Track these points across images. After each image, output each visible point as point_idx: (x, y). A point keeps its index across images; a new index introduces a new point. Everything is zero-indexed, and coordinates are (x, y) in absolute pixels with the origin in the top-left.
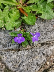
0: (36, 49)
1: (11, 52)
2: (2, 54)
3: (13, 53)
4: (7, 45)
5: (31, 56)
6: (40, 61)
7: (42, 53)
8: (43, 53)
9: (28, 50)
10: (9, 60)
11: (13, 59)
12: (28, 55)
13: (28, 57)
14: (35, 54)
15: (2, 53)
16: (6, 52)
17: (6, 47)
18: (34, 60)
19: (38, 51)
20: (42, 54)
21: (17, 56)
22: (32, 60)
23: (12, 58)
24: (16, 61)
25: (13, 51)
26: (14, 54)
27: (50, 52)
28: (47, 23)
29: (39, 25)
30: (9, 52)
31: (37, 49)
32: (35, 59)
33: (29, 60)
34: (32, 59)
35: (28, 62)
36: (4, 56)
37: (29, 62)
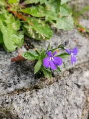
0: (65, 80)
1: (26, 95)
2: (8, 103)
3: (29, 96)
5: (62, 94)
6: (78, 99)
7: (76, 85)
8: (78, 85)
9: (52, 85)
10: (28, 111)
11: (34, 108)
12: (55, 93)
15: (7, 101)
16: (16, 97)
17: (10, 87)
19: (70, 83)
20: (76, 87)
22: (67, 100)
23: (31, 106)
25: (28, 93)
26: (32, 97)
28: (65, 36)
29: (53, 40)
30: (20, 95)
31: (67, 80)
33: (61, 101)
34: (65, 99)
36: (15, 106)
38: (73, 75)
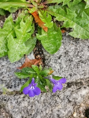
0: (58, 92)
1: (20, 97)
2: (5, 100)
3: (22, 99)
4: (13, 84)
5: (50, 104)
6: (63, 112)
8: (69, 100)
10: (17, 110)
11: (23, 109)
12: (45, 101)
13: (45, 106)
14: (56, 100)
15: (5, 98)
16: (12, 97)
17: (11, 88)
18: (53, 111)
19: (62, 96)
20: (66, 101)
21: (29, 102)
22: (52, 111)
23: (20, 107)
24: (27, 112)
26: (23, 100)
27: (80, 98)
30: (16, 97)
31: (61, 93)
32: (55, 110)
34: (51, 109)
35: (44, 112)
36: (9, 105)
37: (47, 113)
38: (69, 89)
